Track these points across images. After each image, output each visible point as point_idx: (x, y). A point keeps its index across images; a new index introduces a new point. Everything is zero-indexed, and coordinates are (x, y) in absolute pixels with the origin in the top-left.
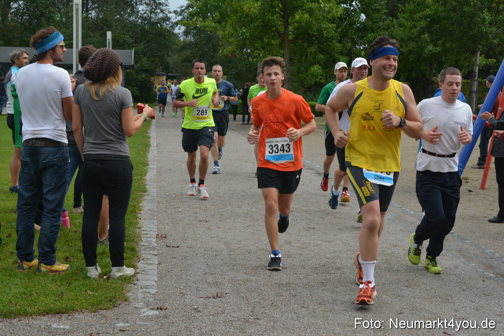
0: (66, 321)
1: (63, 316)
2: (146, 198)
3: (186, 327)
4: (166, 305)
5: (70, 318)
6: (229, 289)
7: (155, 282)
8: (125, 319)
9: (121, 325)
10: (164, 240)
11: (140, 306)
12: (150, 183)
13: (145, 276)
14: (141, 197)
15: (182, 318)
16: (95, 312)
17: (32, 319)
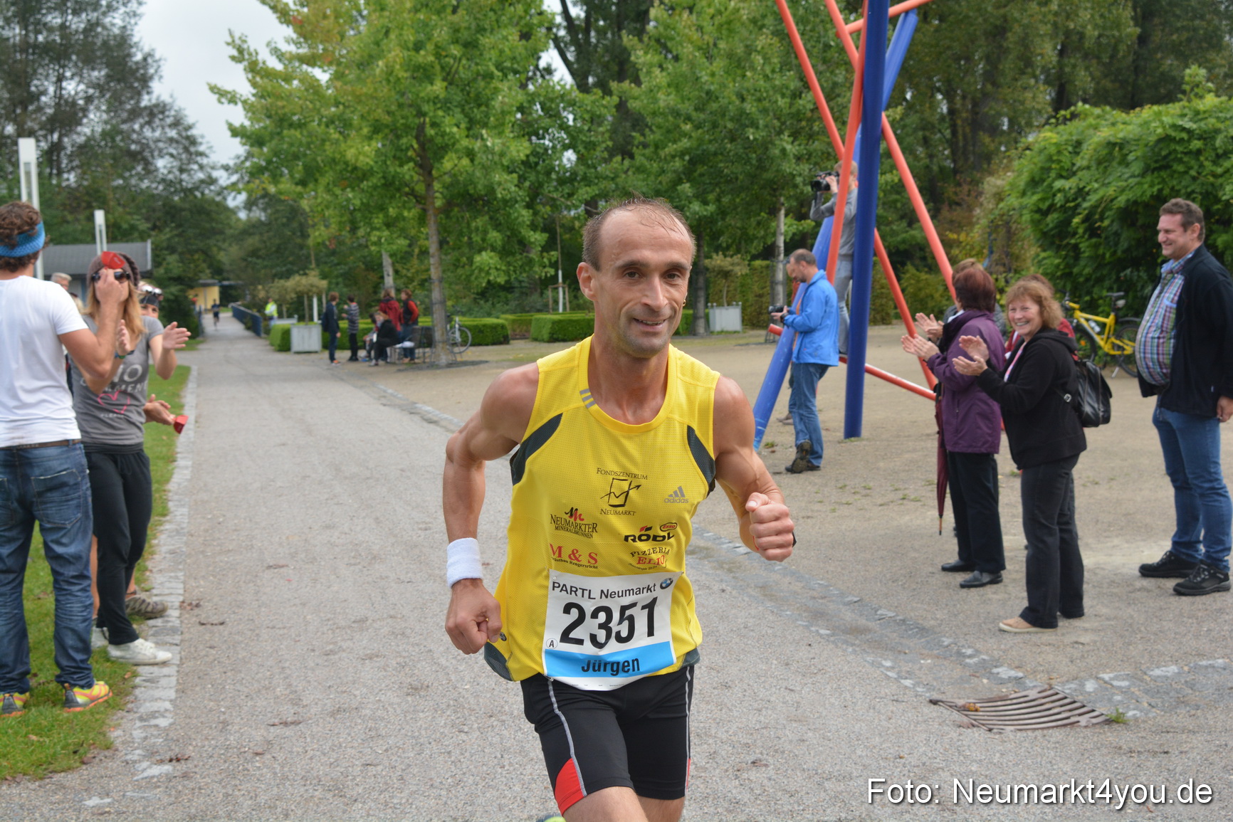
2: (167, 526)
3: (227, 795)
4: (190, 751)
6: (316, 704)
7: (171, 701)
8: (103, 787)
9: (93, 802)
10: (196, 611)
11: (136, 758)
12: (176, 497)
13: (151, 692)
15: (219, 777)
16: (42, 779)
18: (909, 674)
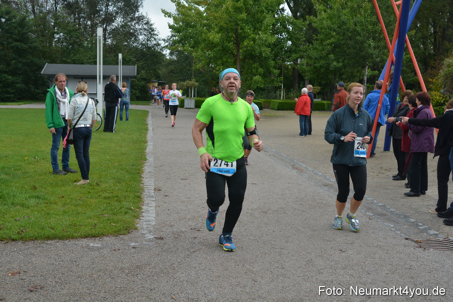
0: (98, 242)
1: (97, 239)
2: (146, 164)
5: (101, 240)
7: (154, 217)
8: (135, 240)
9: (133, 244)
11: (145, 233)
12: (149, 155)
13: (148, 214)
14: (143, 163)
16: (116, 236)
17: (77, 240)
18: (399, 230)
